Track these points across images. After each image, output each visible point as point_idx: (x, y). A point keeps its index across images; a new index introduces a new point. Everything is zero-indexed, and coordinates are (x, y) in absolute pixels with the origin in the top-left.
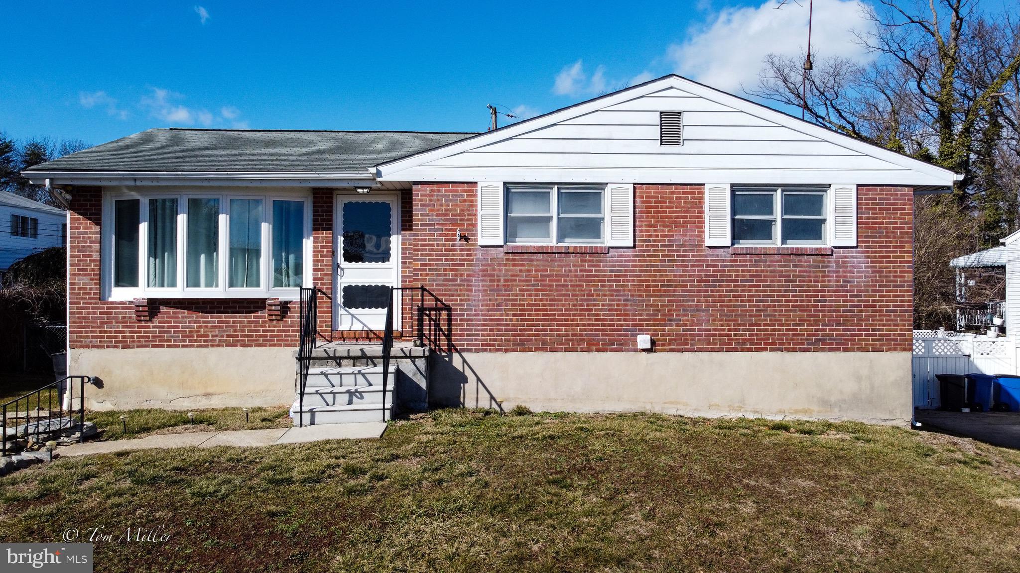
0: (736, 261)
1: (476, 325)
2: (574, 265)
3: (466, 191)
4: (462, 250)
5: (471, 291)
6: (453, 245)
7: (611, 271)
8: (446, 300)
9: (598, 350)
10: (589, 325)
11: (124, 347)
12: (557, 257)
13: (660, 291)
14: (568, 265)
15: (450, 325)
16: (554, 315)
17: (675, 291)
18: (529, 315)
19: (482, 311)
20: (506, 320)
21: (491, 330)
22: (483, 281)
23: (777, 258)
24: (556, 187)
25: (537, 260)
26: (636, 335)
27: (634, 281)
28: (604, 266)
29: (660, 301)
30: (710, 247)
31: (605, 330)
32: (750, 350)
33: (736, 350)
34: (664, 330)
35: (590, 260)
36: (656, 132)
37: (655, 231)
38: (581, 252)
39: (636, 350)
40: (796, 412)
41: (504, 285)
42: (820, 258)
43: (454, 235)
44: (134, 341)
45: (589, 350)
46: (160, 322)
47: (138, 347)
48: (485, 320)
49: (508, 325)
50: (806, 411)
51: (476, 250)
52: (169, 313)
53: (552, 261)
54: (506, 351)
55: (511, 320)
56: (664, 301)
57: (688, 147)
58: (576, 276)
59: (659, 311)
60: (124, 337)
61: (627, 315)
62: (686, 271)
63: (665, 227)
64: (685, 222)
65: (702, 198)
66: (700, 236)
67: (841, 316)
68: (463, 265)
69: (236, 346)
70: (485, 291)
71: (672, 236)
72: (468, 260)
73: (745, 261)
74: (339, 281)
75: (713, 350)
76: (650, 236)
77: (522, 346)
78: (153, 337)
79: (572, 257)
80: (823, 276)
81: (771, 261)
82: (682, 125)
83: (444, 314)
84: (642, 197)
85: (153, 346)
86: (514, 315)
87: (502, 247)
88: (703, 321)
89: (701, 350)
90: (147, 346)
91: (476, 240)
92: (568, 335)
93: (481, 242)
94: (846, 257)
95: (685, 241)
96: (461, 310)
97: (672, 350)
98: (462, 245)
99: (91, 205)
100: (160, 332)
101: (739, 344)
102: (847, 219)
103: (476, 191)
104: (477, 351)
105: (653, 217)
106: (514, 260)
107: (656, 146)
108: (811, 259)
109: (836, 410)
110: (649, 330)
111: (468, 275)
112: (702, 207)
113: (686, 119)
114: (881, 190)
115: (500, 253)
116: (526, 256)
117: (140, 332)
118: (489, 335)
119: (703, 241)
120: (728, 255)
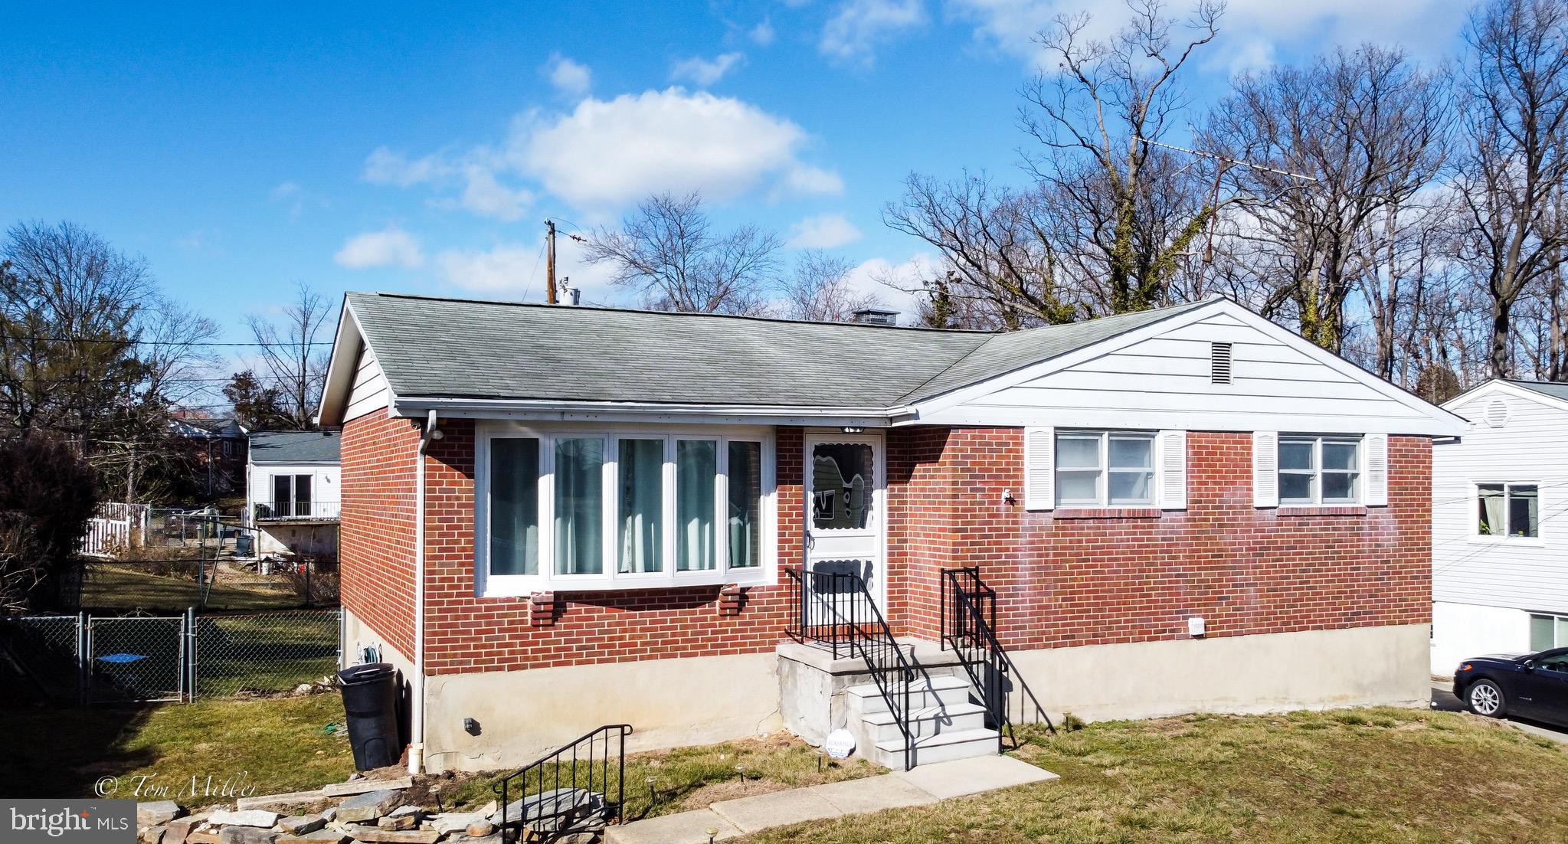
0: (1281, 525)
1: (1024, 615)
2: (1126, 533)
3: (1012, 438)
4: (1007, 516)
5: (1017, 569)
6: (998, 509)
7: (1163, 539)
8: (990, 583)
9: (1150, 639)
10: (1141, 608)
11: (511, 669)
12: (1108, 523)
13: (1210, 562)
14: (1120, 534)
15: (993, 616)
16: (1105, 597)
17: (1225, 562)
18: (1080, 599)
19: (1029, 595)
20: (1055, 606)
21: (1039, 620)
22: (1032, 556)
23: (1318, 520)
24: (1107, 433)
25: (1088, 528)
26: (1186, 618)
27: (1185, 551)
28: (1157, 533)
29: (1211, 575)
30: (1258, 508)
31: (1157, 613)
32: (1293, 630)
33: (1280, 631)
34: (1214, 610)
35: (1143, 527)
36: (1207, 367)
37: (1206, 489)
38: (1133, 516)
39: (1187, 637)
40: (1335, 699)
41: (1054, 562)
42: (1355, 519)
43: (999, 496)
44: (527, 659)
45: (1141, 640)
46: (566, 627)
47: (533, 666)
48: (1033, 608)
49: (1057, 613)
50: (1342, 698)
51: (1023, 516)
52: (579, 612)
53: (1104, 528)
54: (1056, 646)
55: (1061, 606)
56: (1214, 574)
57: (1236, 386)
58: (1128, 547)
59: (1210, 587)
60: (511, 652)
61: (1179, 594)
62: (1235, 538)
63: (1215, 483)
64: (1235, 478)
65: (1250, 448)
66: (1249, 495)
67: (1373, 585)
68: (1008, 536)
69: (675, 656)
70: (1033, 569)
71: (1222, 495)
72: (1013, 530)
73: (1289, 524)
74: (809, 556)
75: (1260, 632)
76: (1201, 495)
77: (1071, 640)
78: (557, 650)
79: (1124, 523)
80: (1358, 540)
81: (1314, 524)
82: (1232, 359)
83: (987, 600)
84: (1193, 447)
85: (556, 664)
86: (1064, 600)
87: (1051, 511)
88: (1251, 597)
89: (1249, 633)
90: (547, 665)
91: (1023, 503)
92: (1120, 622)
93: (1029, 505)
94: (1377, 517)
95: (1235, 502)
96: (1007, 596)
97: (1222, 635)
98: (1007, 510)
99: (460, 447)
100: (566, 642)
101: (1283, 624)
102: (1379, 473)
103: (1023, 438)
104: (1023, 648)
105: (1204, 471)
106: (1064, 528)
107: (1207, 384)
108: (1348, 520)
109: (1369, 694)
110: (1200, 611)
111: (1015, 550)
112: (1250, 460)
113: (1235, 352)
114: (1407, 441)
115: (1047, 520)
116: (1076, 523)
117: (537, 643)
118: (1036, 627)
119: (1251, 501)
120: (1275, 517)
